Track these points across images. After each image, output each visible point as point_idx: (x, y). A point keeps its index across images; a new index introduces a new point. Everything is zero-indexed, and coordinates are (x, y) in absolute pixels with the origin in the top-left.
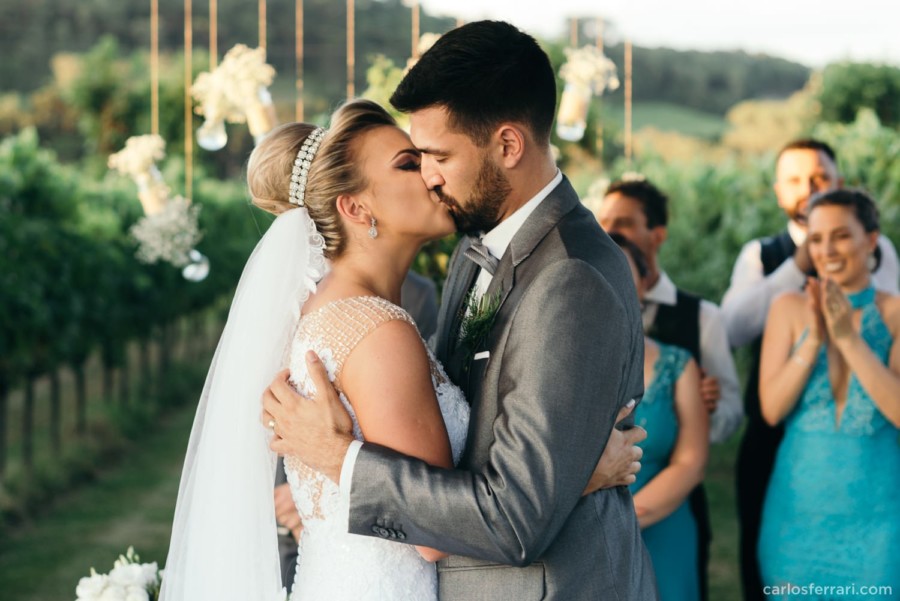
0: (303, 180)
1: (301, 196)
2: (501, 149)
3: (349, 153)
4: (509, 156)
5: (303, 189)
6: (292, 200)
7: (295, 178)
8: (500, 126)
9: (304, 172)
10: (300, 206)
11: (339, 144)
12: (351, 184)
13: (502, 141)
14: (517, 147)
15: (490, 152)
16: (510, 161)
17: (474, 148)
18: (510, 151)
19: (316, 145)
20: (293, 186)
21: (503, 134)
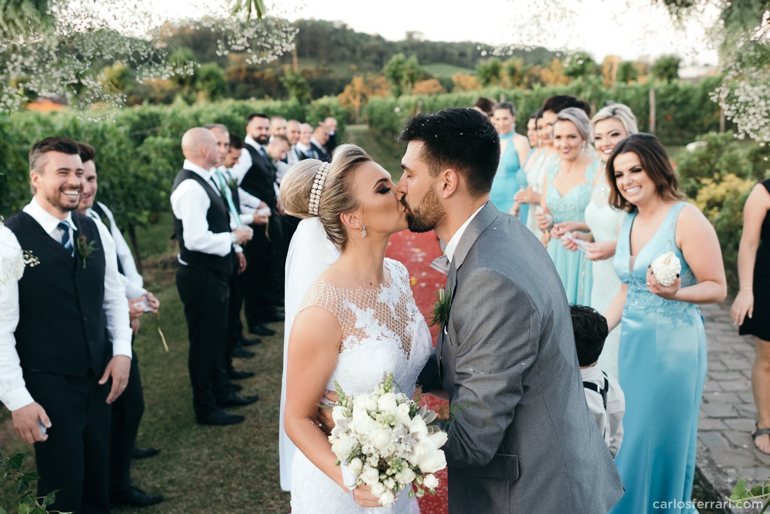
0: (317, 202)
1: (316, 210)
2: (443, 184)
3: (345, 186)
4: (446, 190)
5: (317, 207)
6: (310, 212)
7: (312, 200)
8: (447, 169)
9: (318, 197)
10: (316, 216)
11: (339, 180)
12: (349, 205)
13: (445, 179)
14: (452, 185)
15: (436, 182)
16: (446, 193)
17: (428, 175)
18: (448, 187)
19: (323, 178)
20: (311, 205)
21: (446, 174)
